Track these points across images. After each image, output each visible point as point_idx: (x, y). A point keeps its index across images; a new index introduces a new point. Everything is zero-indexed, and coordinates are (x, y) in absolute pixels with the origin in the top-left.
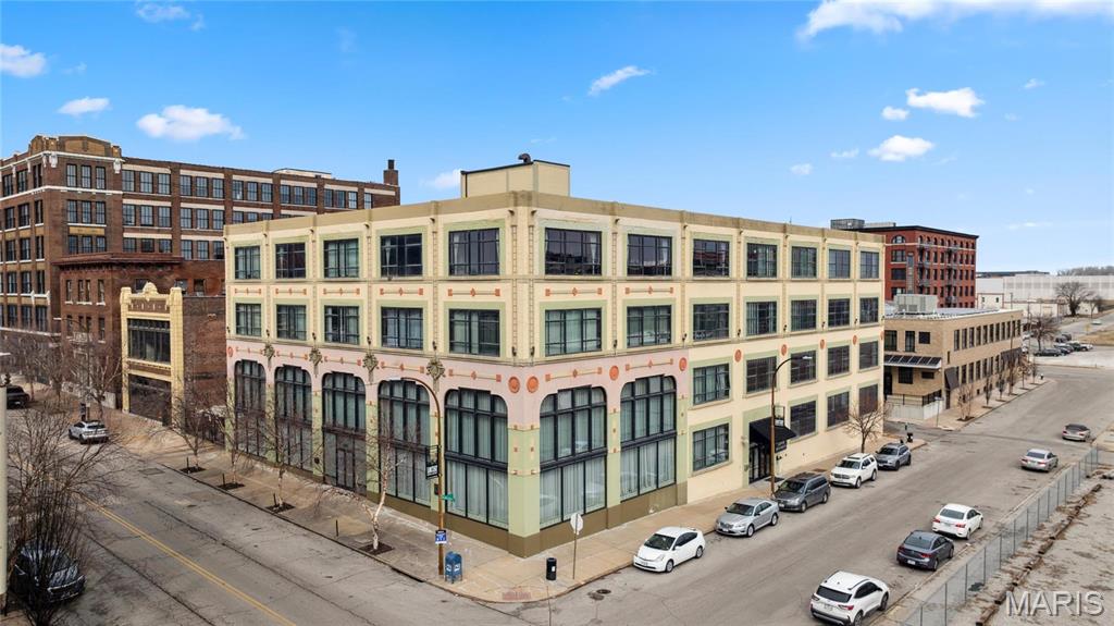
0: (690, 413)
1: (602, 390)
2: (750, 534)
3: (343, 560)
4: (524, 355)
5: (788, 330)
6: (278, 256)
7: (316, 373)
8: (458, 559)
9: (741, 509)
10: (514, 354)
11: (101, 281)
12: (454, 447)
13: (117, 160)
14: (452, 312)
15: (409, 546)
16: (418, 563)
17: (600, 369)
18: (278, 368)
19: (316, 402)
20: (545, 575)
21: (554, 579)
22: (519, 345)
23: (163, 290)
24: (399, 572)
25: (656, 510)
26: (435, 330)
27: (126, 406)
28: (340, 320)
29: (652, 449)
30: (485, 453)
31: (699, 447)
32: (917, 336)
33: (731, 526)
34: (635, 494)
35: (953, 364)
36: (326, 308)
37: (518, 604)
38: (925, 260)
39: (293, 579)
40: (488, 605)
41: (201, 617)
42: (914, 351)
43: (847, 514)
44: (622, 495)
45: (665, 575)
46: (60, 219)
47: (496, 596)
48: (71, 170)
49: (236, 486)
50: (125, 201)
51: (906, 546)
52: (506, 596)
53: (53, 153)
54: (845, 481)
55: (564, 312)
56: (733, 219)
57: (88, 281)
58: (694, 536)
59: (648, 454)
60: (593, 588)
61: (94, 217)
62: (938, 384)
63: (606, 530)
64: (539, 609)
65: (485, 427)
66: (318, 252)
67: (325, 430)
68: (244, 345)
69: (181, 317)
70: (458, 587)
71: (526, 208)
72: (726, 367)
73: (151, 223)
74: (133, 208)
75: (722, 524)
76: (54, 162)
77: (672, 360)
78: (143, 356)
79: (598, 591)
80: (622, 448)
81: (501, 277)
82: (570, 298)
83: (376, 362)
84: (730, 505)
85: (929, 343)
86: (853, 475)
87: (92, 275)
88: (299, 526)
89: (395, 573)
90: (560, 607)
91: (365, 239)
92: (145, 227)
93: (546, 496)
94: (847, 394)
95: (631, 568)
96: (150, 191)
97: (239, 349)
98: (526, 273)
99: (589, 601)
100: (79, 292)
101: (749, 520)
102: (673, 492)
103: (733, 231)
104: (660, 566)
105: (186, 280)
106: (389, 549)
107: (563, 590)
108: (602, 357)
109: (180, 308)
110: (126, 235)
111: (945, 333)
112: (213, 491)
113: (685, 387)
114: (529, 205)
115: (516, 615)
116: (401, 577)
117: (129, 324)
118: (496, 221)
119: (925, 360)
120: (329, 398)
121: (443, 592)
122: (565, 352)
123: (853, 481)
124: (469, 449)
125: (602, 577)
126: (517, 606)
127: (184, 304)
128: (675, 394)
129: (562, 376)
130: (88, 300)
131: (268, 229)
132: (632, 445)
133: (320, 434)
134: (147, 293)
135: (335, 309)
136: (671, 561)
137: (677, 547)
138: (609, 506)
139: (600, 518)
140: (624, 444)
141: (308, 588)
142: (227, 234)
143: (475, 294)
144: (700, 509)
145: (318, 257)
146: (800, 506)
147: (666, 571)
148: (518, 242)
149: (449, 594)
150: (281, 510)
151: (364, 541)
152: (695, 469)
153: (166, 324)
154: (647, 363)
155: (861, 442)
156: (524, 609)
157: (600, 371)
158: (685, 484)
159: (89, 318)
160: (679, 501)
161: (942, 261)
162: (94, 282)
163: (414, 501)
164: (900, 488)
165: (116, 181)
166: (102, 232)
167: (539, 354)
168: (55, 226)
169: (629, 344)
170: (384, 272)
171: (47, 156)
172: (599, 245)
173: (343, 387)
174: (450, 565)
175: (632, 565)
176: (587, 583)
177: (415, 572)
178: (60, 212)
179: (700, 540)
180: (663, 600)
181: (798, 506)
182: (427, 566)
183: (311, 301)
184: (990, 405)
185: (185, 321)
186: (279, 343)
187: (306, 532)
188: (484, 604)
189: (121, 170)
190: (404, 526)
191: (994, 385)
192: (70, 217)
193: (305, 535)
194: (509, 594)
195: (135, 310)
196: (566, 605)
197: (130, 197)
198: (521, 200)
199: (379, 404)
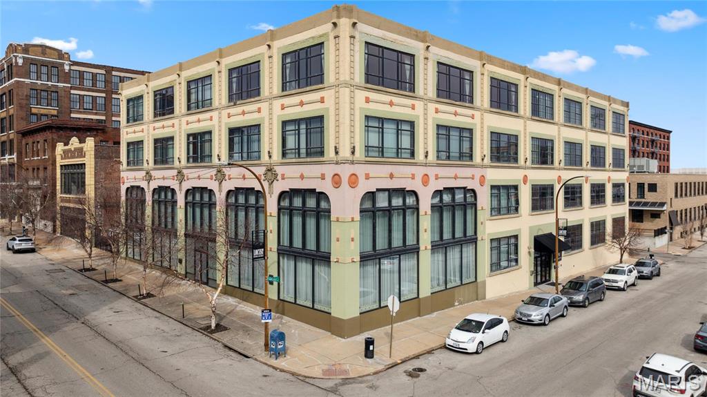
0: (488, 224)
1: (414, 193)
2: (547, 323)
3: (183, 338)
4: (345, 153)
5: (562, 164)
6: (155, 101)
7: (180, 190)
8: (282, 337)
9: (536, 301)
10: (337, 153)
11: (46, 141)
12: (286, 242)
13: (67, 62)
14: (284, 123)
15: (244, 327)
16: (248, 341)
17: (413, 175)
18: (155, 189)
19: (180, 215)
20: (363, 353)
21: (372, 357)
22: (341, 144)
23: (82, 141)
24: (230, 349)
25: (461, 303)
26: (270, 141)
27: (59, 230)
28: (199, 145)
29: (457, 250)
30: (311, 245)
31: (495, 252)
32: (646, 186)
33: (530, 316)
34: (443, 288)
35: (674, 209)
36: (189, 136)
37: (337, 379)
38: (636, 145)
39: (130, 353)
40: (307, 380)
41: (25, 387)
42: (644, 198)
43: (624, 309)
44: (432, 287)
45: (476, 356)
46: (24, 102)
47: (316, 372)
48: (33, 68)
49: (116, 280)
50: (72, 92)
51: (701, 334)
52: (325, 372)
53: (20, 55)
54: (614, 284)
55: (382, 120)
56: (520, 67)
57: (38, 142)
58: (500, 321)
59: (454, 255)
60: (410, 366)
61: (49, 102)
62: (663, 222)
63: (418, 318)
64: (357, 385)
65: (311, 223)
66: (183, 92)
67: (186, 235)
68: (131, 174)
69: (93, 160)
70: (282, 363)
71: (348, 20)
72: (516, 188)
73: (91, 108)
74: (78, 97)
75: (521, 314)
76: (20, 62)
77: (473, 176)
78: (69, 192)
79: (414, 370)
80: (432, 246)
81: (326, 84)
82: (387, 108)
83: (224, 175)
84: (526, 298)
85: (656, 191)
86: (621, 280)
87: (40, 137)
88: (154, 310)
89: (227, 350)
90: (378, 383)
91: (217, 73)
92: (86, 111)
93: (366, 290)
94: (604, 222)
95: (444, 350)
96: (91, 85)
97: (129, 178)
98: (348, 78)
99: (406, 379)
100: (33, 151)
101: (546, 310)
102: (475, 290)
103: (522, 77)
104: (472, 347)
105: (108, 141)
106: (226, 329)
107: (381, 367)
108: (415, 164)
109: (93, 153)
110: (73, 115)
111: (668, 184)
112: (97, 284)
113: (484, 200)
114: (350, 18)
115: (334, 390)
116: (231, 353)
117: (61, 169)
118: (320, 36)
119: (653, 204)
120: (190, 210)
121: (266, 367)
122: (383, 156)
123: (621, 285)
124: (298, 243)
125: (417, 357)
126: (337, 382)
127: (96, 150)
128: (476, 205)
129: (380, 177)
130: (38, 156)
131: (148, 81)
132: (440, 246)
133: (183, 238)
134: (72, 144)
135: (195, 135)
136: (481, 343)
137: (486, 331)
138: (420, 297)
139: (415, 307)
140: (434, 244)
141: (141, 362)
142: (122, 90)
143: (304, 104)
144: (498, 303)
145: (183, 95)
146: (584, 301)
147: (477, 353)
148: (341, 50)
149: (271, 369)
150: (144, 298)
151: (204, 323)
152: (491, 271)
153: (83, 166)
154: (453, 175)
155: (620, 258)
156: (343, 385)
157: (413, 177)
158: (484, 283)
159: (38, 169)
160: (479, 296)
161: (648, 147)
162: (41, 141)
163: (253, 291)
164: (661, 292)
165: (66, 77)
166: (55, 113)
167: (360, 154)
168: (21, 107)
169: (438, 157)
170: (230, 98)
171: (16, 57)
172: (413, 66)
173: (200, 199)
174: (275, 343)
175: (445, 347)
176: (403, 362)
177: (244, 349)
178: (24, 97)
179: (505, 326)
180: (478, 379)
181: (582, 302)
182: (255, 344)
183: (178, 132)
184: (703, 240)
185: (96, 163)
186: (155, 169)
187: (158, 315)
188: (305, 379)
189: (70, 70)
190: (243, 311)
191: (697, 229)
192: (33, 101)
193: (156, 317)
194: (328, 370)
195: (65, 159)
196: (383, 382)
197: (76, 89)
198: (342, 12)
199: (227, 210)
